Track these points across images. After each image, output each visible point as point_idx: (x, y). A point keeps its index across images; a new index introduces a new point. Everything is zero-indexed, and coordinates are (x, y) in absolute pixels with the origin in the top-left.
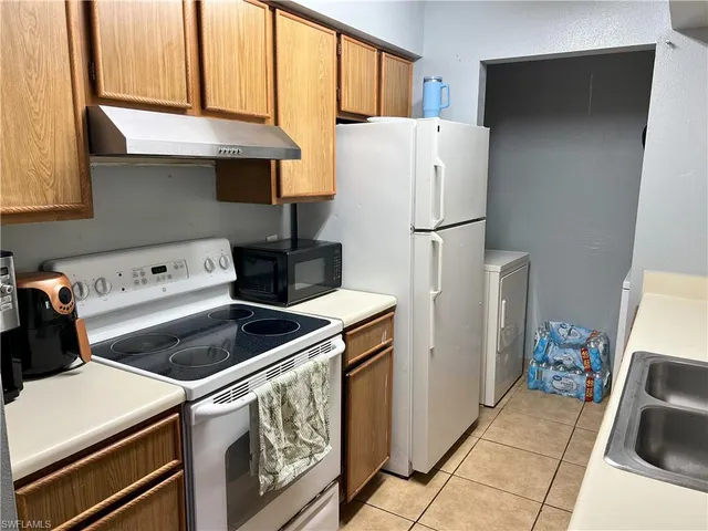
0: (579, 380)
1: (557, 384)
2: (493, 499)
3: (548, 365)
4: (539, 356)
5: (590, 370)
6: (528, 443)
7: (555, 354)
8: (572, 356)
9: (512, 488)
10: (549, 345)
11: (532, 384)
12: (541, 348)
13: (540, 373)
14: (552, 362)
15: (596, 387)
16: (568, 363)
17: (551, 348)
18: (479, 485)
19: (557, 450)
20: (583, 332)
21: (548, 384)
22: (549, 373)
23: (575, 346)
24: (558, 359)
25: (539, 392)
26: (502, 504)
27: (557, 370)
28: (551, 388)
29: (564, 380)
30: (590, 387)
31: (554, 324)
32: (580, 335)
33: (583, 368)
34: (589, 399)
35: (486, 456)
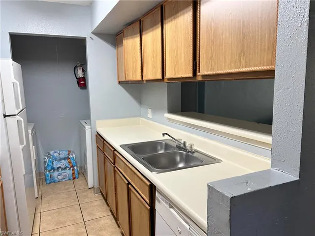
0: (69, 172)
1: (60, 177)
2: (65, 232)
3: (54, 170)
4: (49, 168)
5: (73, 166)
6: (63, 204)
7: (56, 164)
8: (64, 163)
9: (68, 223)
10: (53, 162)
11: (48, 182)
12: (50, 164)
13: (51, 176)
14: (56, 168)
15: (76, 173)
16: (63, 167)
17: (54, 163)
18: (54, 230)
19: (75, 201)
20: (64, 152)
21: (56, 179)
22: (55, 174)
23: (65, 159)
24: (58, 166)
25: (52, 184)
26: (69, 231)
27: (58, 171)
28: (58, 180)
29: (62, 174)
30: (74, 173)
31: (51, 153)
32: (64, 154)
33: (70, 166)
34: (74, 179)
35: (49, 218)
